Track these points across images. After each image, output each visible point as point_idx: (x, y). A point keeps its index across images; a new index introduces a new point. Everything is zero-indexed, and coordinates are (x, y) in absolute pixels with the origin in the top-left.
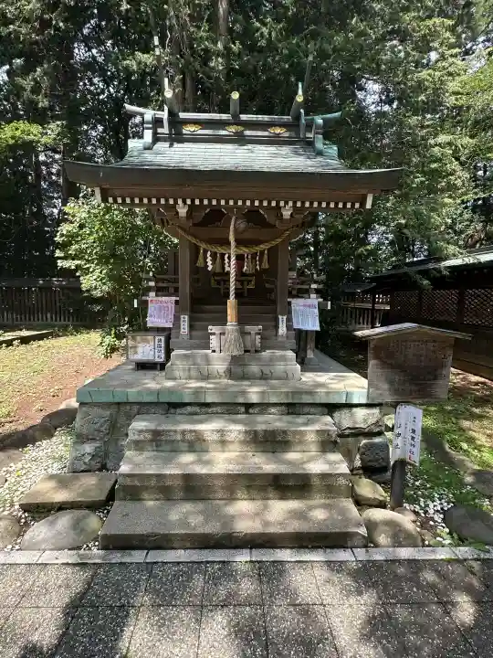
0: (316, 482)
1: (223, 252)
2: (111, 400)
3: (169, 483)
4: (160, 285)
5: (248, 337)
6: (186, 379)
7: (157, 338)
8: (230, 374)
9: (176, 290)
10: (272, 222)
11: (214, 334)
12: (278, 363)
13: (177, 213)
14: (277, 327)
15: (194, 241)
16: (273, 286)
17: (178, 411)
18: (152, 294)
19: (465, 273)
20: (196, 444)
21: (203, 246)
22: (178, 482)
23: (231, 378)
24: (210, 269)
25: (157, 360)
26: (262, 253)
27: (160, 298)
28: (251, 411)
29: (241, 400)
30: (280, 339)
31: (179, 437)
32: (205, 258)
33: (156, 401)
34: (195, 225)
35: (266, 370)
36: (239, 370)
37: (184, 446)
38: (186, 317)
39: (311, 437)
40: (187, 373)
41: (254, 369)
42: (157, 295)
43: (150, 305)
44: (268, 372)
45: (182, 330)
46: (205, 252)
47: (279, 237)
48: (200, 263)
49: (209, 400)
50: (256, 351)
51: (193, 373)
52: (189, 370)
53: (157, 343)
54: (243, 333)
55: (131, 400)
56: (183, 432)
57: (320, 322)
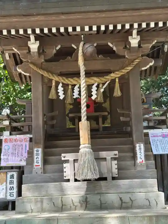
1: (75, 83)
4: (15, 124)
5: (103, 163)
6: (38, 212)
7: (9, 174)
8: (86, 203)
9: (30, 127)
10: (121, 54)
11: (67, 161)
12: (138, 190)
13: (29, 48)
14: (134, 157)
15: (46, 74)
16: (128, 119)
18: (6, 134)
21: (55, 78)
23: (86, 208)
25: (9, 198)
26: (113, 81)
27: (14, 137)
30: (139, 169)
34: (46, 61)
35: (126, 198)
36: (94, 199)
40: (39, 205)
41: (112, 197)
42: (11, 134)
43: (4, 144)
44: (127, 200)
45: (35, 164)
46: (57, 84)
47: (129, 65)
48: (52, 95)
50: (114, 178)
51: (46, 205)
52: (42, 202)
53: (9, 179)
54: (98, 159)
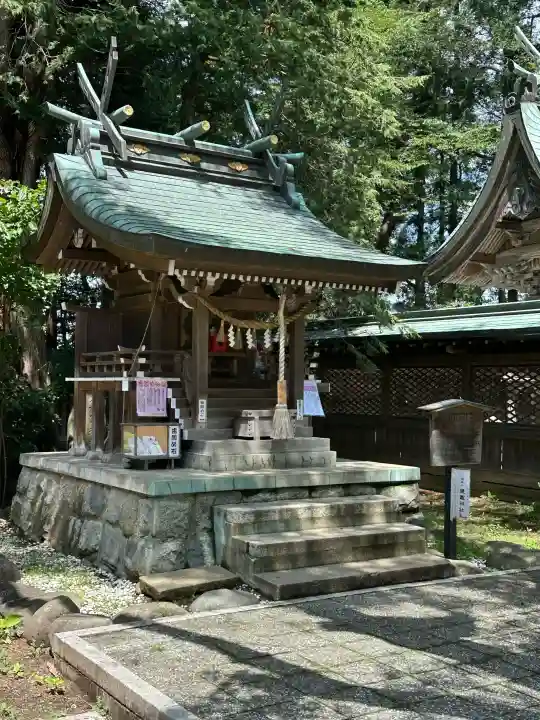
0: (401, 540)
2: (188, 490)
3: (297, 551)
7: (172, 428)
8: (274, 462)
11: (251, 419)
12: (311, 449)
15: (215, 312)
17: (254, 498)
18: (140, 374)
19: (398, 346)
20: (290, 522)
21: (225, 318)
22: (303, 550)
23: (274, 467)
24: (232, 345)
25: (171, 455)
27: (153, 379)
28: (313, 494)
29: (306, 483)
30: (297, 426)
31: (277, 517)
32: (226, 332)
33: (231, 488)
35: (305, 457)
36: (281, 458)
37: (281, 526)
38: (205, 401)
39: (379, 510)
40: (233, 463)
41: (295, 455)
42: (147, 376)
43: (139, 387)
44: (309, 459)
45: (200, 417)
46: (227, 326)
48: (220, 338)
49: (279, 485)
51: (239, 463)
52: (235, 460)
53: (171, 434)
55: (209, 489)
56: (281, 511)
57: (323, 407)
